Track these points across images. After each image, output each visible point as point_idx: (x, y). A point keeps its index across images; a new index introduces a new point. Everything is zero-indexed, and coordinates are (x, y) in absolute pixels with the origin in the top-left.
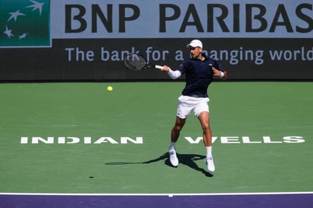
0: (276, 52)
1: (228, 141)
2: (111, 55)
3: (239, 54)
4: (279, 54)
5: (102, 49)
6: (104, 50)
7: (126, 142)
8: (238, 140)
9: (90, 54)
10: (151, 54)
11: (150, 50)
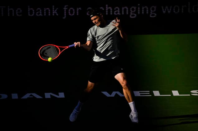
0: (167, 7)
1: (141, 95)
2: (35, 12)
3: (137, 9)
4: (169, 9)
5: (29, 7)
6: (30, 8)
7: (50, 97)
8: (149, 93)
9: (19, 11)
10: (67, 11)
11: (66, 7)
